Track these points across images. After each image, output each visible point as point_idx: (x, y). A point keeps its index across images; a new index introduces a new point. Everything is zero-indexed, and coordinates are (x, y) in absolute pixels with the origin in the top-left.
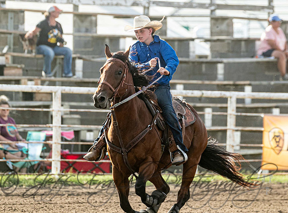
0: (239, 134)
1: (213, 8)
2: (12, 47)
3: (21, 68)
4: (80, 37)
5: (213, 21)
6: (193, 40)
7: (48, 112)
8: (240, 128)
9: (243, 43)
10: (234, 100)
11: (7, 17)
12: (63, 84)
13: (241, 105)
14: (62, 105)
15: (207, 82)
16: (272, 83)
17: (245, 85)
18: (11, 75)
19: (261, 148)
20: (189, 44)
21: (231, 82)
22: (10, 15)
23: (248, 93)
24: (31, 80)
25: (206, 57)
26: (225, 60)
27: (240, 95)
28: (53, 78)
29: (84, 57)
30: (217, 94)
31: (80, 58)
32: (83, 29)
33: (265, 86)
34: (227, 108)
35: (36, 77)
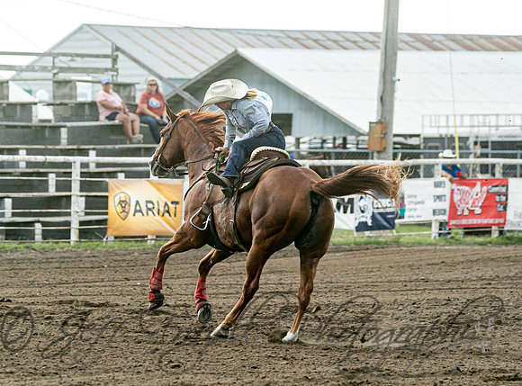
0: (83, 199)
1: (55, 71)
5: (55, 84)
6: (36, 104)
8: (85, 194)
9: (87, 106)
10: (78, 165)
13: (85, 170)
15: (50, 147)
16: (117, 147)
17: (89, 149)
19: (106, 214)
20: (31, 108)
21: (75, 147)
23: (92, 158)
25: (49, 121)
26: (68, 124)
27: (85, 159)
30: (61, 159)
33: (109, 150)
34: (71, 173)
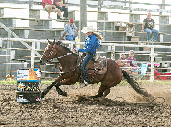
2: (135, 29)
3: (138, 38)
4: (162, 25)
7: (149, 55)
11: (133, 17)
12: (155, 44)
14: (155, 53)
18: (134, 41)
22: (134, 16)
24: (142, 43)
28: (151, 42)
29: (164, 33)
31: (162, 34)
32: (164, 22)
35: (144, 42)
